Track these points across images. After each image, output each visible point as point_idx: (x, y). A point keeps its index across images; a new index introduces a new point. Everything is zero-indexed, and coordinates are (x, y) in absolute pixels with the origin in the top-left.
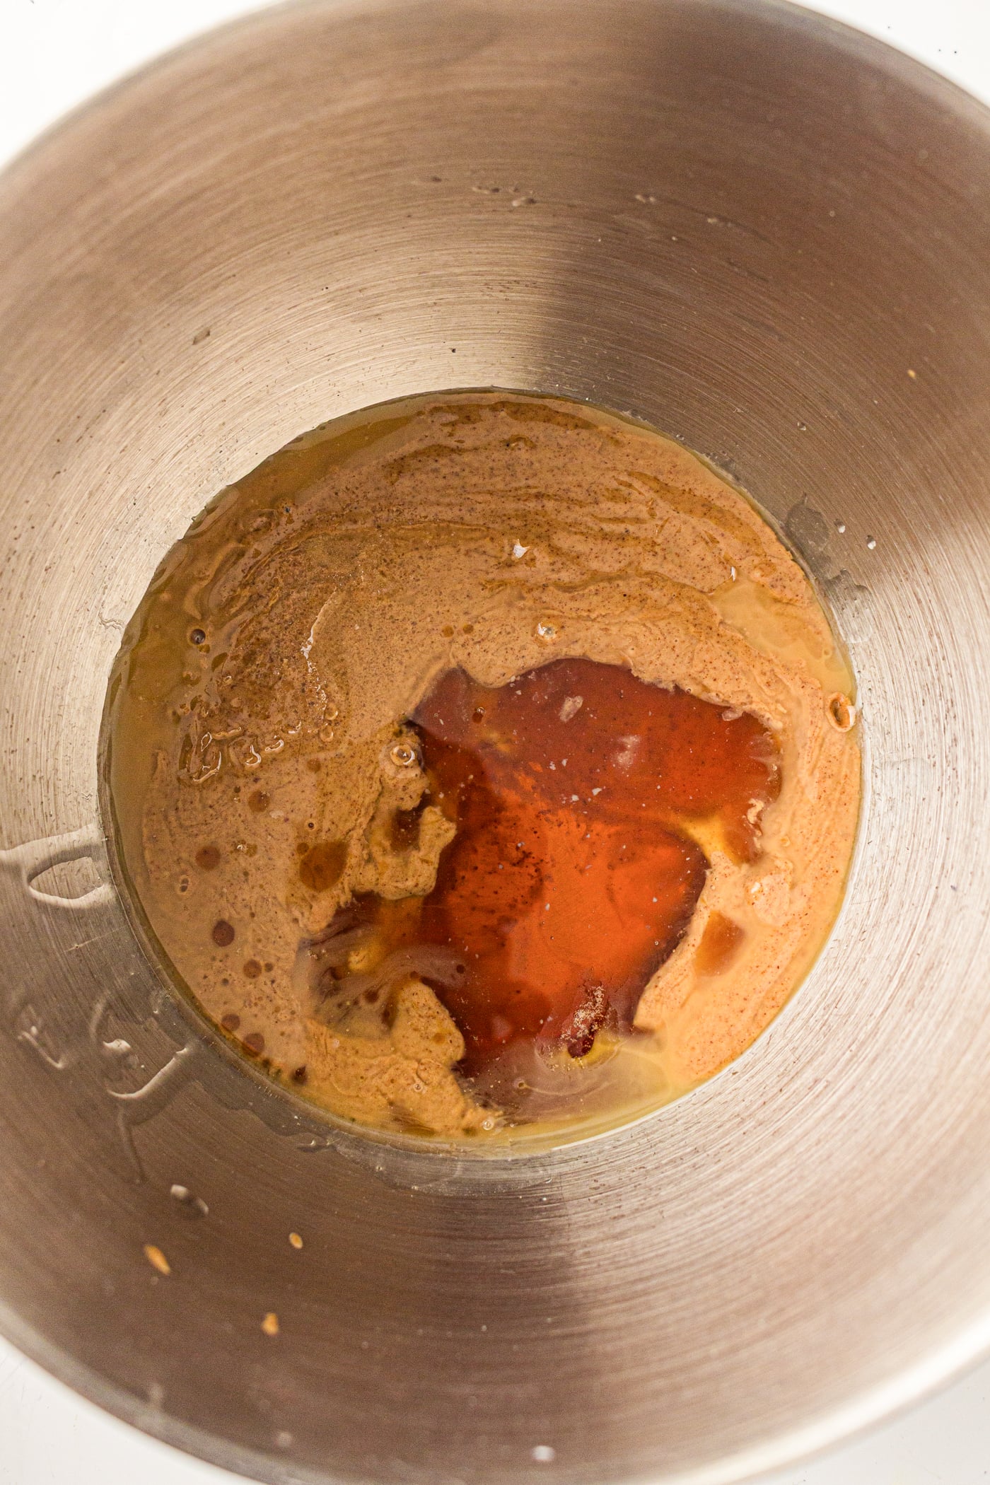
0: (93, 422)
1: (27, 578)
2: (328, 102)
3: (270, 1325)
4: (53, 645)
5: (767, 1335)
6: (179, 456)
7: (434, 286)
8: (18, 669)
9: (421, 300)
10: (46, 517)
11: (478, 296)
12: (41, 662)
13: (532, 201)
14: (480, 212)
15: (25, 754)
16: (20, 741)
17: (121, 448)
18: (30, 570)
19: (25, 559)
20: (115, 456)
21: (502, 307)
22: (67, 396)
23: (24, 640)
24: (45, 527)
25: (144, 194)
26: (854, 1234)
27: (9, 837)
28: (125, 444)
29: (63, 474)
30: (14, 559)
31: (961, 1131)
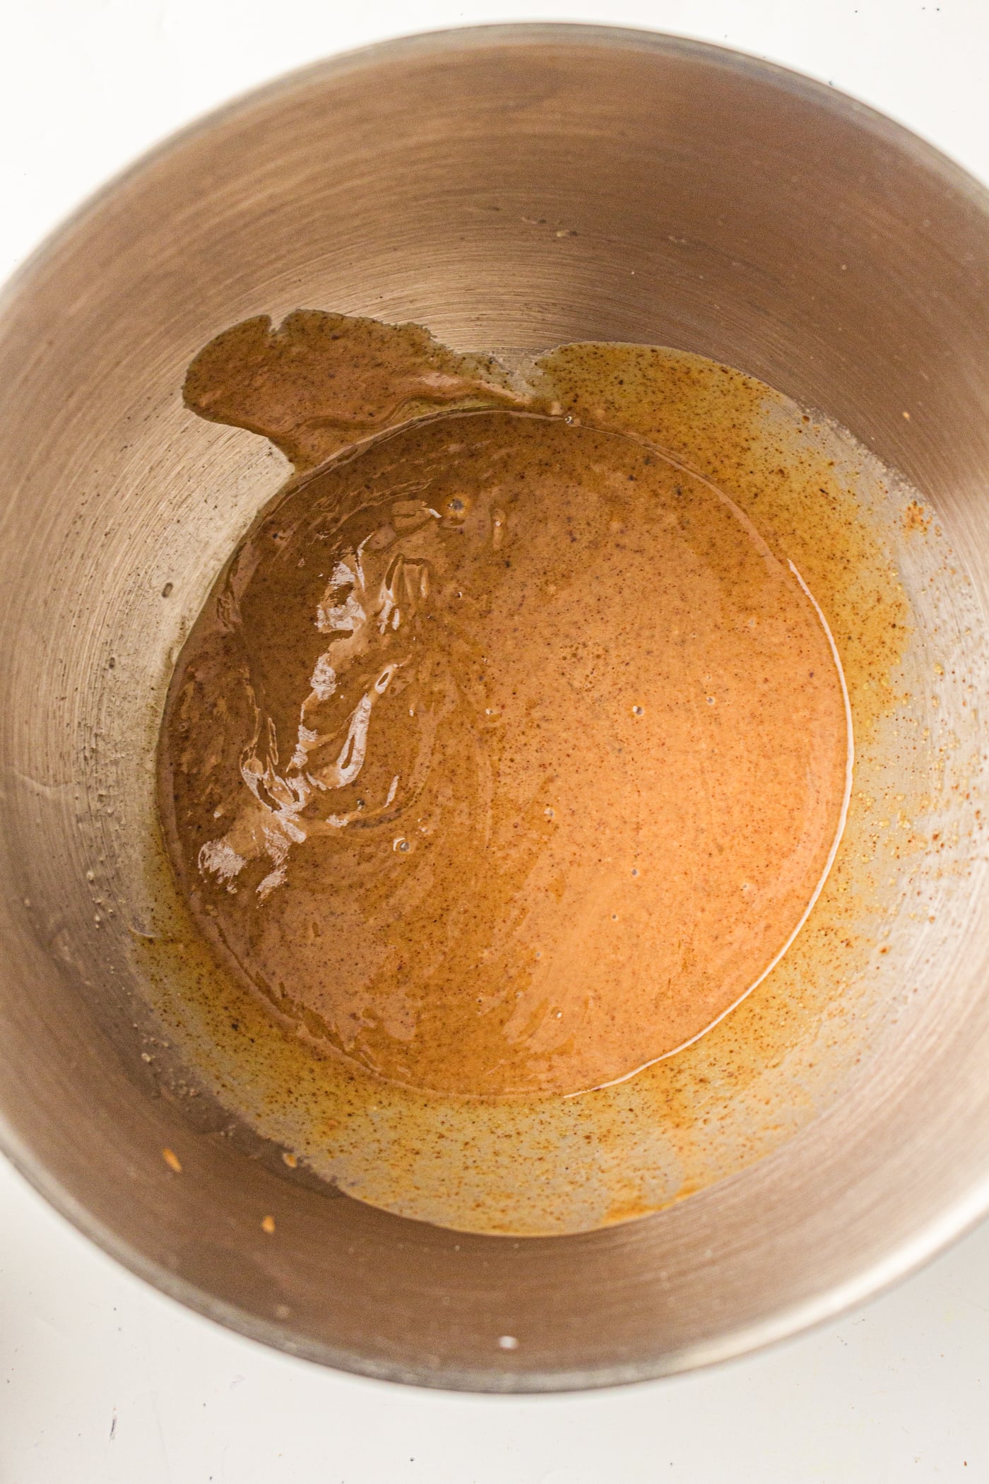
0: (162, 402)
1: (90, 540)
2: (401, 136)
3: (268, 1225)
4: (105, 605)
5: (713, 1262)
6: (232, 440)
7: (478, 302)
8: (73, 623)
9: (465, 314)
10: (110, 487)
11: (518, 315)
12: (94, 620)
13: (574, 233)
14: (527, 240)
15: (73, 702)
16: (70, 689)
17: (182, 429)
18: (92, 534)
19: (89, 524)
20: (176, 436)
21: (539, 326)
22: (142, 378)
23: (81, 598)
24: (108, 496)
25: (232, 206)
26: (797, 1184)
27: (54, 776)
28: (186, 425)
29: (129, 448)
30: (79, 522)
31: (899, 1099)
